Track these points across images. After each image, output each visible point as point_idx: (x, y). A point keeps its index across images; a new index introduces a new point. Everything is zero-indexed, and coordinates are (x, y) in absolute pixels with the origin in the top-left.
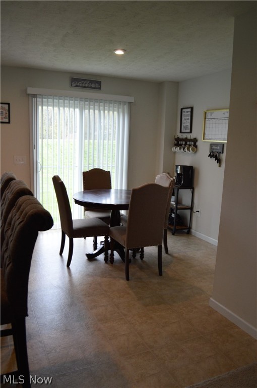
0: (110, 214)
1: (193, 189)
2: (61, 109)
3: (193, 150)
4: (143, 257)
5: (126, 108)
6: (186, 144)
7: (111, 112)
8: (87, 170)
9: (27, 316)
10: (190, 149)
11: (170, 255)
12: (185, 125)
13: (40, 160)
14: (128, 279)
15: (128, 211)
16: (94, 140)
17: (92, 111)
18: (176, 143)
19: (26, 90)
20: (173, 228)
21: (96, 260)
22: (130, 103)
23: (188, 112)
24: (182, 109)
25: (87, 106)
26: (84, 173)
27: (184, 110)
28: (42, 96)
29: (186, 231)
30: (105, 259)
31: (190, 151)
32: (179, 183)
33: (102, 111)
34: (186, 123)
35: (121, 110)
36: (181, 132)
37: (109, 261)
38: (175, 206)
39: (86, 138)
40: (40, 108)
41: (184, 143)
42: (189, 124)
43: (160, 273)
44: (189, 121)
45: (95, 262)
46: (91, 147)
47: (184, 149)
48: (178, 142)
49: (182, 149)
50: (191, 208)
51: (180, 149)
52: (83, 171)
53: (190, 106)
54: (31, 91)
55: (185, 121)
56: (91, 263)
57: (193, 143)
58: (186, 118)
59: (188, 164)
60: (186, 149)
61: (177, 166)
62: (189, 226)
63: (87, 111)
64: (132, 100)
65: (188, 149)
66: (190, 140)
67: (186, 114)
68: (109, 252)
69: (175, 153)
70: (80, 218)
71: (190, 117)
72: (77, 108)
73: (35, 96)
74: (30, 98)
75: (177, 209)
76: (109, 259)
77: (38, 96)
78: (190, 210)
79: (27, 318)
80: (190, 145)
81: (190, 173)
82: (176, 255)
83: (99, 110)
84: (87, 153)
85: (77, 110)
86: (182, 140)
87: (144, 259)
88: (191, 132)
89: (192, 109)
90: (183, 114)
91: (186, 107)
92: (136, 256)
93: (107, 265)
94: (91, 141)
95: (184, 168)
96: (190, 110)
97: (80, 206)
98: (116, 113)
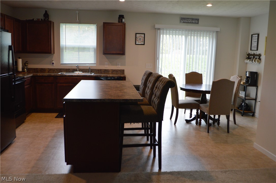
0: (200, 99)
1: (257, 87)
2: (174, 36)
3: (258, 62)
4: (219, 124)
5: (215, 35)
6: (254, 58)
7: (205, 38)
8: (188, 73)
9: (163, 120)
10: (256, 61)
11: (237, 125)
12: (254, 45)
13: (160, 67)
14: (208, 132)
15: (210, 94)
16: (193, 55)
17: (192, 37)
18: (248, 57)
19: (154, 26)
20: (242, 112)
21: (191, 123)
22: (217, 32)
23: (256, 37)
24: (252, 35)
25: (190, 34)
26: (186, 74)
27: (253, 36)
28: (163, 29)
29: (251, 114)
30: (196, 123)
31: (256, 62)
32: (248, 83)
33: (199, 37)
34: (255, 44)
35: (211, 36)
36: (251, 50)
37: (198, 124)
38: (244, 97)
39: (188, 54)
40: (162, 36)
41: (253, 57)
42: (256, 45)
43: (228, 132)
44: (256, 43)
45: (190, 124)
46: (191, 60)
47: (252, 61)
48: (249, 57)
49: (251, 61)
50: (256, 100)
51: (250, 61)
52: (185, 73)
53: (257, 33)
54: (157, 26)
55: (254, 43)
56: (187, 124)
57: (258, 57)
58: (255, 41)
59: (254, 71)
60: (253, 61)
61: (247, 72)
62: (253, 111)
63: (189, 37)
64: (218, 29)
65: (255, 61)
66: (257, 55)
67: (255, 38)
68: (199, 119)
69: (247, 63)
70: (182, 99)
71: (257, 40)
72: (184, 35)
73: (159, 29)
74: (156, 30)
75: (245, 99)
76: (199, 123)
77: (161, 29)
78: (254, 101)
79: (162, 121)
80: (256, 58)
81: (255, 76)
82: (241, 125)
83: (197, 36)
84: (188, 64)
85: (184, 37)
86: (251, 55)
87: (219, 125)
88: (257, 50)
89: (258, 35)
90: (253, 38)
91: (255, 34)
92: (215, 123)
93: (197, 126)
94: (191, 56)
95: (252, 73)
96: (257, 35)
97: (182, 91)
98: (207, 38)
